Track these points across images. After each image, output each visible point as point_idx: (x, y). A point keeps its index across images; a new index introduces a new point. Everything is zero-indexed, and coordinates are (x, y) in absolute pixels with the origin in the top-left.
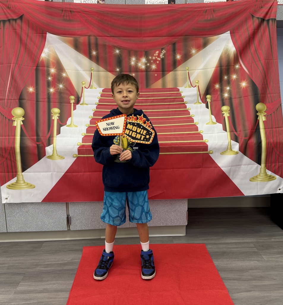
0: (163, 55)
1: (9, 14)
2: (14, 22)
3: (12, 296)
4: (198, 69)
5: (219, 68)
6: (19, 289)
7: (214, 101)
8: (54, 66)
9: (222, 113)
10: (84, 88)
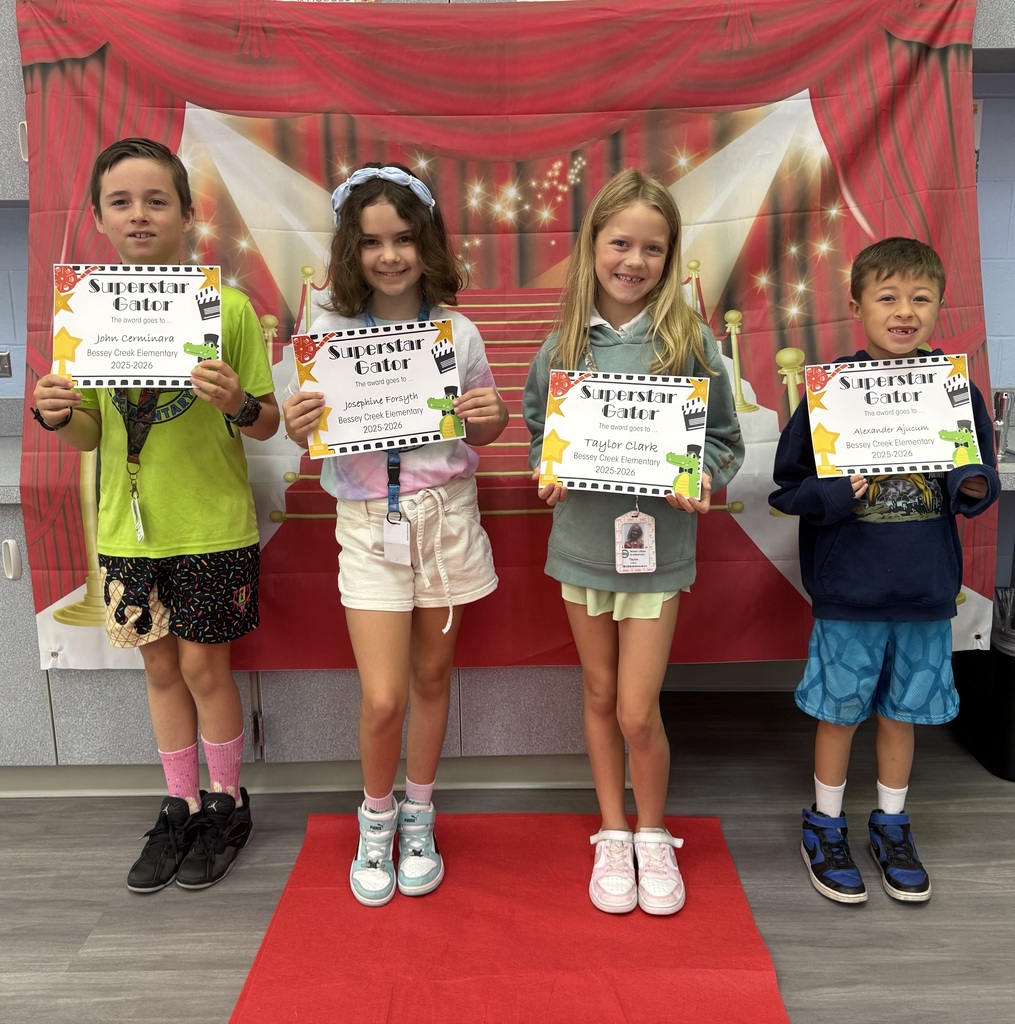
0: (578, 175)
1: (61, 41)
2: (78, 70)
3: (60, 977)
4: (700, 220)
5: (769, 219)
6: (85, 955)
7: (753, 330)
8: (208, 215)
9: (779, 372)
10: (309, 286)
